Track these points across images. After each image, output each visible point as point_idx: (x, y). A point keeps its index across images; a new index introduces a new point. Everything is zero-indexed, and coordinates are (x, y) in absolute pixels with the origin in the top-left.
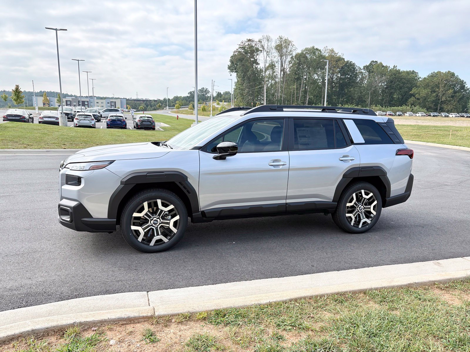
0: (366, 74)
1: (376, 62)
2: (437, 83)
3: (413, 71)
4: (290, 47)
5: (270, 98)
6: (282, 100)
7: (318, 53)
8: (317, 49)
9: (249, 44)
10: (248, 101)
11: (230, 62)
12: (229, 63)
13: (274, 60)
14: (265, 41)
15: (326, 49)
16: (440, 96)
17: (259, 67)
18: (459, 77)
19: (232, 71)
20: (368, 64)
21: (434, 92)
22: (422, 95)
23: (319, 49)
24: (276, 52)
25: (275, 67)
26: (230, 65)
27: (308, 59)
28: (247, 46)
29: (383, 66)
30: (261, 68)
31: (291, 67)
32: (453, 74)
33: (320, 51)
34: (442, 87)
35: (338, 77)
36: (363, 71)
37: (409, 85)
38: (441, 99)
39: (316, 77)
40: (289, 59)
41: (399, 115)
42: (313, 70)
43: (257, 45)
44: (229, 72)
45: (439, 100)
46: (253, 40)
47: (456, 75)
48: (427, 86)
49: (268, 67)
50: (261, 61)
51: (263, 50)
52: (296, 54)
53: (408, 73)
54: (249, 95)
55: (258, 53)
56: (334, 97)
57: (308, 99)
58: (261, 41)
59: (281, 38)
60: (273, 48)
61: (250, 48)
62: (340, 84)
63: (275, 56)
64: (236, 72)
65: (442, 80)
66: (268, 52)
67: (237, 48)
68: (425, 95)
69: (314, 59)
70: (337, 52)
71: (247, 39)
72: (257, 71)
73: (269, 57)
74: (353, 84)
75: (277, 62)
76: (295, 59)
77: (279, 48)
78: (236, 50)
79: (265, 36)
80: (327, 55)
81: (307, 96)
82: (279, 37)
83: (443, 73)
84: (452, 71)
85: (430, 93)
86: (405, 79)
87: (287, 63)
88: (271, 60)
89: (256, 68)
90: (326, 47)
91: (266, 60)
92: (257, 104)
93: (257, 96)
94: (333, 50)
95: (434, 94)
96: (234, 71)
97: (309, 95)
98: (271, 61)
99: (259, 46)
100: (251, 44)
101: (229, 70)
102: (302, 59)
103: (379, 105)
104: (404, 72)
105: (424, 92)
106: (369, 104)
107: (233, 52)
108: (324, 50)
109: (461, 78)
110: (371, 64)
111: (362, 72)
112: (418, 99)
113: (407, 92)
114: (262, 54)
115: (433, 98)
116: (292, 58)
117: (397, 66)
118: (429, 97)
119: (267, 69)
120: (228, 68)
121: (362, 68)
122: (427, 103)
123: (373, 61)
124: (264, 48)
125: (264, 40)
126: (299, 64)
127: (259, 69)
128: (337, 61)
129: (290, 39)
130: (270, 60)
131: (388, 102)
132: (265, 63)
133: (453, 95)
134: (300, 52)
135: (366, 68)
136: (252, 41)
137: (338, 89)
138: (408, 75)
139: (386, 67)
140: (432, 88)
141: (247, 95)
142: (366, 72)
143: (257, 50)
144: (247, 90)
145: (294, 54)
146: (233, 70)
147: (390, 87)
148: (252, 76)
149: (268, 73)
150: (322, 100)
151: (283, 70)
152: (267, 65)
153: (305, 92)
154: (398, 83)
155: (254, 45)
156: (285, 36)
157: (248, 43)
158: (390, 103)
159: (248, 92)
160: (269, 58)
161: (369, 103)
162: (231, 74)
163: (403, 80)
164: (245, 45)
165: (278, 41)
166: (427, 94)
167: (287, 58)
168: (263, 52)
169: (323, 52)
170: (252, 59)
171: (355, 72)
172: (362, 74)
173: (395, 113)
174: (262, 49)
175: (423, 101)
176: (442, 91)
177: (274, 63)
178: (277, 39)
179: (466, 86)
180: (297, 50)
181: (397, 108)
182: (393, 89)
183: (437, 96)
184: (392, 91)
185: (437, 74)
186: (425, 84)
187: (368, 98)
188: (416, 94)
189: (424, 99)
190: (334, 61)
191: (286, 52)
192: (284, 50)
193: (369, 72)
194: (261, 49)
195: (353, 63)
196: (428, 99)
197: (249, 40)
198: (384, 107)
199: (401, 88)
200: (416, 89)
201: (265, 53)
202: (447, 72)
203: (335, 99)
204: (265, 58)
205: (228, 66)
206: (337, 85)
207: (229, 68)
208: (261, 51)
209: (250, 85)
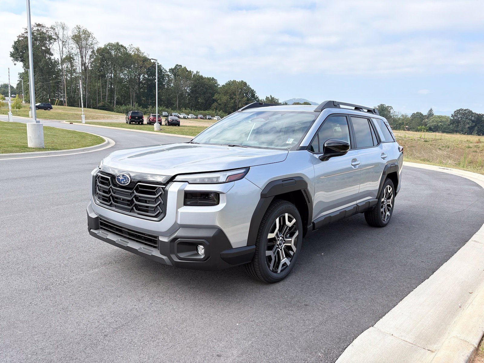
0: (172, 77)
1: (181, 66)
2: (234, 91)
3: (213, 78)
4: (90, 39)
5: (71, 95)
6: (86, 99)
7: (124, 50)
8: (122, 46)
9: (38, 30)
10: (43, 97)
11: (12, 48)
12: (12, 50)
13: (72, 52)
14: (59, 28)
15: (131, 47)
16: (237, 103)
17: (52, 57)
18: (250, 87)
19: (16, 59)
20: (173, 67)
21: (233, 98)
22: (223, 101)
23: (124, 46)
24: (73, 43)
25: (74, 60)
26: (12, 52)
27: (112, 56)
28: (36, 32)
29: (187, 71)
30: (56, 59)
31: (93, 62)
32: (245, 84)
33: (125, 48)
34: (238, 94)
35: (145, 77)
36: (169, 73)
37: (211, 91)
38: (238, 106)
39: (122, 76)
40: (90, 53)
41: (209, 119)
42: (120, 68)
43: (49, 32)
44: (12, 60)
45: (236, 106)
46: (44, 25)
47: (248, 84)
48: (226, 93)
49: (65, 59)
50: (55, 51)
51: (58, 39)
52: (98, 48)
53: (209, 79)
54: (44, 90)
55: (51, 41)
56: (143, 98)
57: (115, 98)
58: (55, 28)
59: (79, 28)
60: (70, 38)
61: (40, 34)
62: (148, 85)
63: (74, 48)
64: (22, 61)
65: (237, 88)
66: (64, 42)
67: (23, 33)
68: (225, 101)
69: (120, 56)
70: (143, 52)
71: (35, 23)
72: (51, 62)
73: (65, 47)
74: (161, 86)
75: (76, 55)
76: (97, 54)
77: (77, 39)
78: (21, 34)
79: (59, 23)
80: (133, 54)
81: (115, 96)
82: (77, 26)
83: (238, 82)
84: (245, 81)
85: (229, 100)
86: (207, 85)
87: (88, 57)
88: (69, 51)
89: (50, 59)
90: (131, 45)
91: (62, 51)
92: (56, 101)
93: (54, 92)
94: (138, 49)
95: (233, 101)
96: (19, 60)
97: (116, 94)
98: (68, 53)
99: (51, 34)
100: (40, 29)
101: (12, 58)
102: (106, 55)
103: (188, 109)
104: (205, 78)
105: (225, 98)
106: (178, 107)
107: (17, 37)
108: (130, 48)
109: (252, 87)
110: (176, 67)
111: (168, 75)
112: (219, 104)
113: (210, 97)
114: (55, 43)
115: (232, 105)
116: (93, 52)
117: (199, 72)
118: (229, 103)
119: (63, 61)
120: (10, 55)
121: (168, 71)
122: (227, 108)
123: (178, 65)
124: (58, 37)
125: (58, 26)
126: (102, 60)
127: (53, 61)
128: (144, 62)
129: (89, 31)
130: (67, 51)
131: (195, 106)
132: (61, 54)
133: (247, 102)
134: (103, 47)
135: (172, 70)
136: (43, 27)
137: (146, 90)
138: (210, 82)
139: (190, 72)
140: (230, 94)
141: (40, 90)
142: (171, 75)
143: (50, 38)
144: (40, 84)
145: (96, 48)
146: (18, 58)
147: (195, 91)
148: (45, 67)
149: (65, 65)
150: (131, 100)
151: (83, 64)
152: (64, 56)
153: (112, 91)
154: (201, 88)
155: (45, 31)
156: (84, 27)
157: (37, 28)
158: (196, 107)
159: (41, 86)
160: (65, 49)
161: (178, 105)
162: (15, 63)
163: (206, 85)
164: (34, 30)
165: (76, 31)
166: (227, 100)
167: (87, 52)
168: (57, 41)
169: (128, 50)
170: (43, 48)
171: (162, 74)
172: (169, 77)
173: (197, 116)
174: (56, 38)
175: (224, 107)
176: (238, 98)
177: (73, 55)
178: (74, 28)
179: (256, 95)
180: (98, 43)
181: (204, 112)
182: (198, 93)
183: (234, 101)
184: (198, 95)
185: (233, 83)
186: (225, 91)
187: (176, 101)
188: (218, 99)
189: (224, 104)
190: (141, 61)
191: (86, 44)
192: (84, 42)
193: (175, 75)
194: (54, 37)
195: (159, 65)
196: (228, 104)
197: (39, 25)
198: (193, 110)
199: (204, 93)
200: (218, 95)
201: (60, 43)
202: (241, 81)
203: (143, 100)
204: (61, 48)
205: (10, 53)
206: (145, 86)
207: (12, 55)
208: (55, 39)
209: (43, 78)
